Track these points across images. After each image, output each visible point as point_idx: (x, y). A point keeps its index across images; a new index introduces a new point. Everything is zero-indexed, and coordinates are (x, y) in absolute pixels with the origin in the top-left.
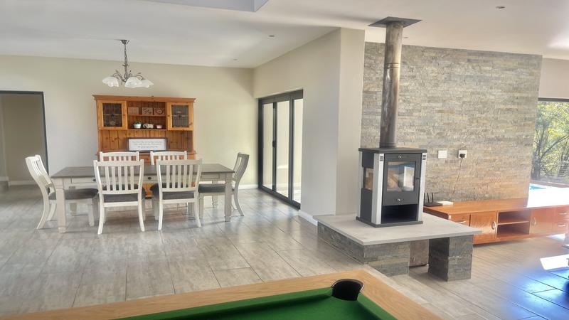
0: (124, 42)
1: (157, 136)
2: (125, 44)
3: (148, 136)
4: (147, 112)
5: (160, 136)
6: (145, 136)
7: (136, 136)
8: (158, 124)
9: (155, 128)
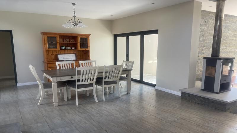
0: (74, 4)
1: (71, 53)
2: (74, 5)
3: (67, 53)
4: (67, 41)
5: (72, 53)
6: (65, 53)
7: (61, 53)
8: (73, 47)
9: (71, 49)
